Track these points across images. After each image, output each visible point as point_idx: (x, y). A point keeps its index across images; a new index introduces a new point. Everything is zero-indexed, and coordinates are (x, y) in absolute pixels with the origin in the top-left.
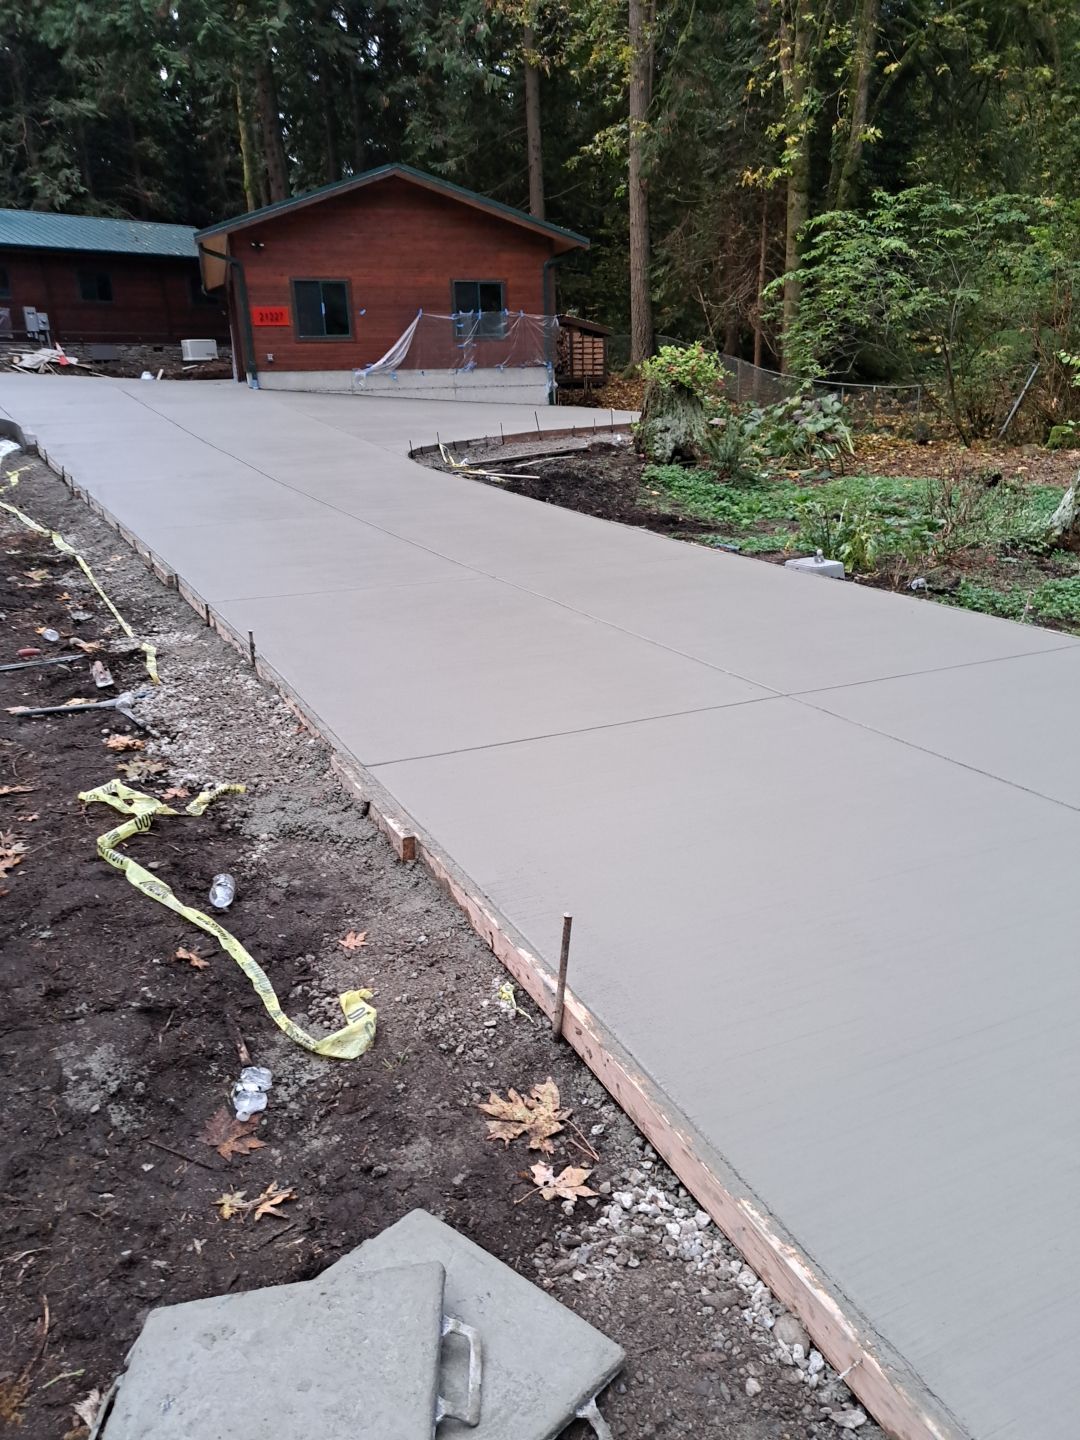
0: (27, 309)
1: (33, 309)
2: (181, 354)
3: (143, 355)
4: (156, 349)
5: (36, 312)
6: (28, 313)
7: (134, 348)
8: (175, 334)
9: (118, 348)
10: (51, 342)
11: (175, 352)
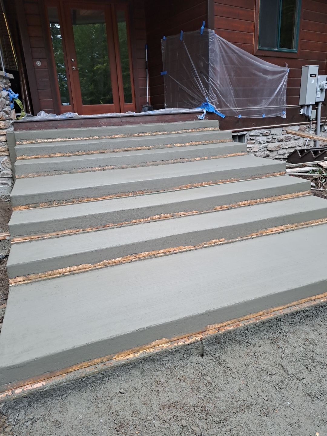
5: (319, 74)
6: (311, 76)
10: (321, 120)
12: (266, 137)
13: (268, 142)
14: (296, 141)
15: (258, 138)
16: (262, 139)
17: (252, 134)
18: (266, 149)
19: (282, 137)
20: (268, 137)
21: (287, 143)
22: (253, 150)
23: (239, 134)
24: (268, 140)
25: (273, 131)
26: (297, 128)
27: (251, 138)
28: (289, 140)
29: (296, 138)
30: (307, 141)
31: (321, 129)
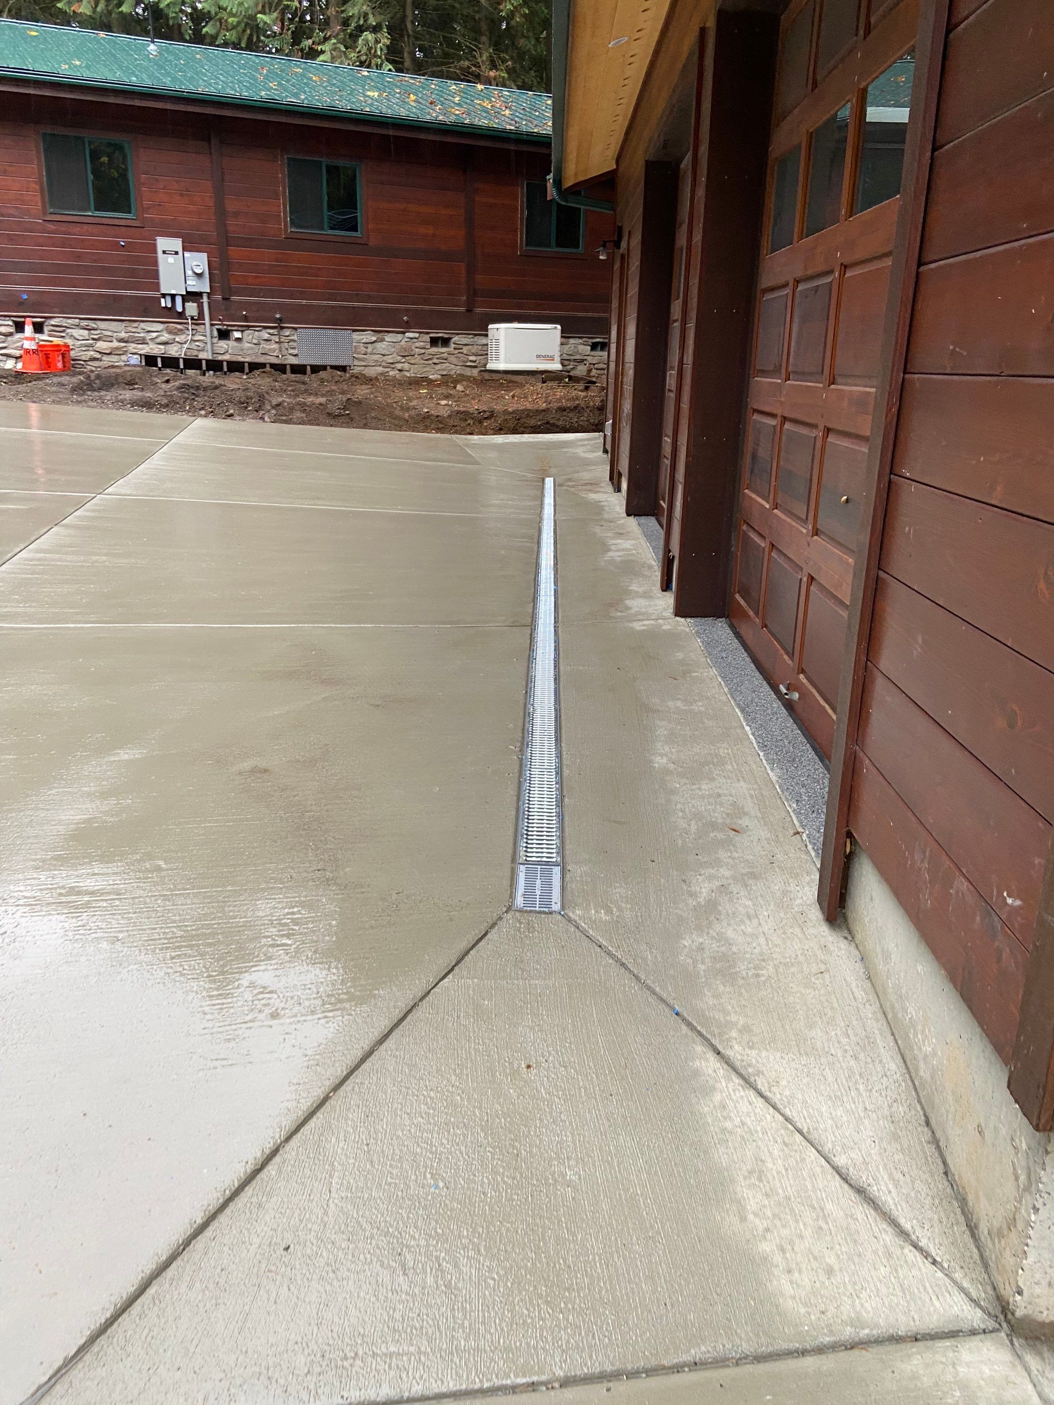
0: (163, 243)
1: (176, 244)
2: (484, 353)
3: (406, 355)
4: (434, 342)
5: (185, 249)
6: (164, 252)
7: (389, 338)
8: (478, 310)
9: (356, 336)
10: (211, 320)
11: (474, 349)
12: (87, 332)
13: (93, 339)
14: (162, 347)
15: (68, 331)
16: (76, 333)
17: (54, 323)
18: (91, 349)
19: (123, 335)
20: (92, 332)
21: (139, 346)
24: (92, 336)
25: (102, 325)
26: (160, 327)
27: (53, 328)
28: (143, 342)
29: (158, 340)
30: (186, 346)
31: (224, 335)
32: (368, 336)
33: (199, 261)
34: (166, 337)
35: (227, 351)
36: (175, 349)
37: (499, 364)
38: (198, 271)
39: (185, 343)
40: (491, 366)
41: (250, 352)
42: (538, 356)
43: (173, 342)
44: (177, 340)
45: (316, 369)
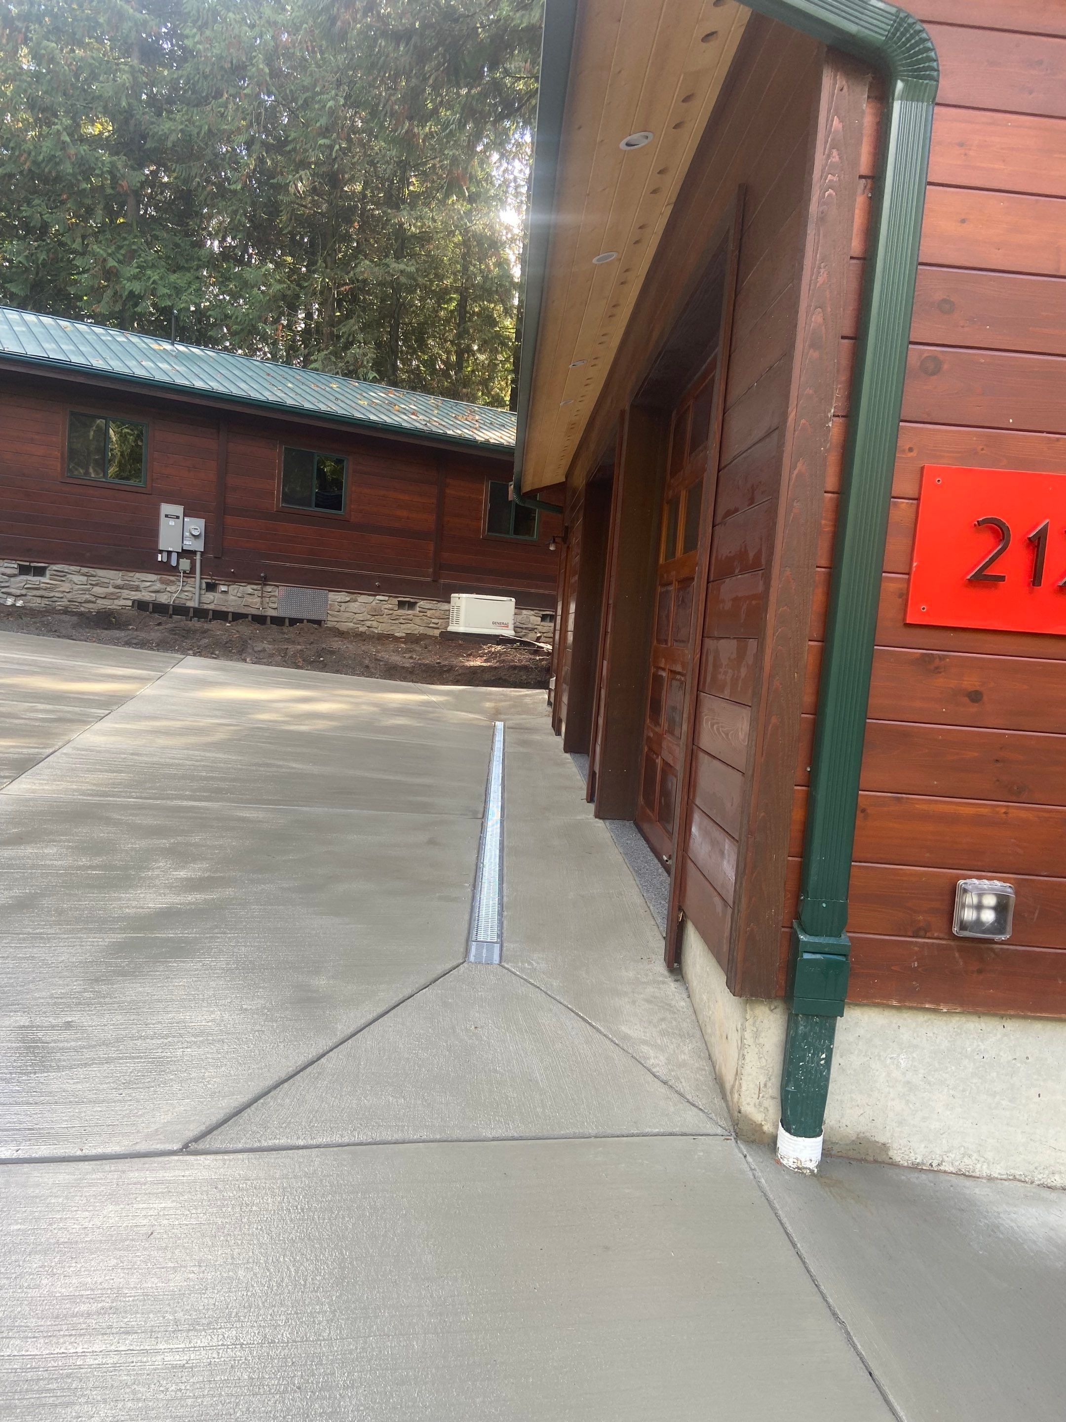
0: (166, 508)
1: (178, 510)
2: (446, 617)
3: (376, 614)
4: (401, 604)
5: (185, 515)
6: (167, 516)
7: (362, 599)
8: (442, 581)
9: (332, 596)
10: (201, 574)
11: (437, 614)
12: (86, 578)
13: (91, 584)
14: (154, 595)
15: (69, 576)
16: (80, 579)
17: (56, 569)
18: (87, 592)
19: (119, 582)
20: (91, 578)
21: (133, 593)
22: (61, 589)
23: (32, 564)
24: (90, 582)
25: (100, 572)
26: (154, 578)
27: (55, 573)
28: (137, 589)
29: (151, 589)
30: (175, 595)
31: (211, 587)
32: (342, 596)
33: (196, 526)
34: (158, 586)
35: (212, 601)
36: (166, 597)
37: (459, 626)
38: (196, 533)
39: (175, 592)
40: (451, 628)
41: (233, 604)
42: (494, 623)
43: (165, 591)
44: (168, 589)
45: (293, 621)
